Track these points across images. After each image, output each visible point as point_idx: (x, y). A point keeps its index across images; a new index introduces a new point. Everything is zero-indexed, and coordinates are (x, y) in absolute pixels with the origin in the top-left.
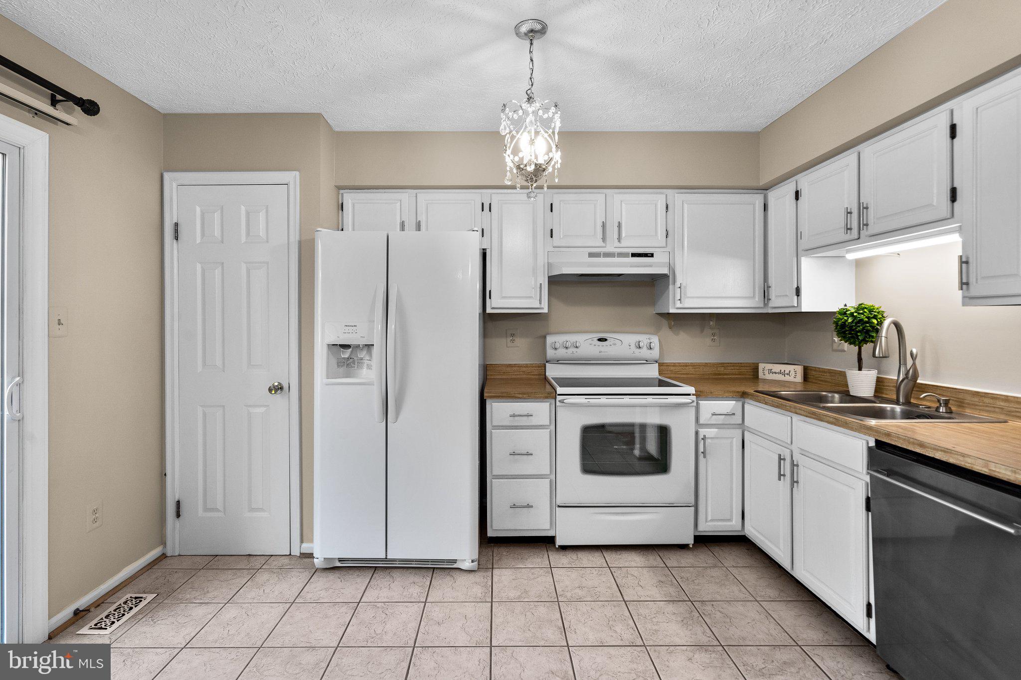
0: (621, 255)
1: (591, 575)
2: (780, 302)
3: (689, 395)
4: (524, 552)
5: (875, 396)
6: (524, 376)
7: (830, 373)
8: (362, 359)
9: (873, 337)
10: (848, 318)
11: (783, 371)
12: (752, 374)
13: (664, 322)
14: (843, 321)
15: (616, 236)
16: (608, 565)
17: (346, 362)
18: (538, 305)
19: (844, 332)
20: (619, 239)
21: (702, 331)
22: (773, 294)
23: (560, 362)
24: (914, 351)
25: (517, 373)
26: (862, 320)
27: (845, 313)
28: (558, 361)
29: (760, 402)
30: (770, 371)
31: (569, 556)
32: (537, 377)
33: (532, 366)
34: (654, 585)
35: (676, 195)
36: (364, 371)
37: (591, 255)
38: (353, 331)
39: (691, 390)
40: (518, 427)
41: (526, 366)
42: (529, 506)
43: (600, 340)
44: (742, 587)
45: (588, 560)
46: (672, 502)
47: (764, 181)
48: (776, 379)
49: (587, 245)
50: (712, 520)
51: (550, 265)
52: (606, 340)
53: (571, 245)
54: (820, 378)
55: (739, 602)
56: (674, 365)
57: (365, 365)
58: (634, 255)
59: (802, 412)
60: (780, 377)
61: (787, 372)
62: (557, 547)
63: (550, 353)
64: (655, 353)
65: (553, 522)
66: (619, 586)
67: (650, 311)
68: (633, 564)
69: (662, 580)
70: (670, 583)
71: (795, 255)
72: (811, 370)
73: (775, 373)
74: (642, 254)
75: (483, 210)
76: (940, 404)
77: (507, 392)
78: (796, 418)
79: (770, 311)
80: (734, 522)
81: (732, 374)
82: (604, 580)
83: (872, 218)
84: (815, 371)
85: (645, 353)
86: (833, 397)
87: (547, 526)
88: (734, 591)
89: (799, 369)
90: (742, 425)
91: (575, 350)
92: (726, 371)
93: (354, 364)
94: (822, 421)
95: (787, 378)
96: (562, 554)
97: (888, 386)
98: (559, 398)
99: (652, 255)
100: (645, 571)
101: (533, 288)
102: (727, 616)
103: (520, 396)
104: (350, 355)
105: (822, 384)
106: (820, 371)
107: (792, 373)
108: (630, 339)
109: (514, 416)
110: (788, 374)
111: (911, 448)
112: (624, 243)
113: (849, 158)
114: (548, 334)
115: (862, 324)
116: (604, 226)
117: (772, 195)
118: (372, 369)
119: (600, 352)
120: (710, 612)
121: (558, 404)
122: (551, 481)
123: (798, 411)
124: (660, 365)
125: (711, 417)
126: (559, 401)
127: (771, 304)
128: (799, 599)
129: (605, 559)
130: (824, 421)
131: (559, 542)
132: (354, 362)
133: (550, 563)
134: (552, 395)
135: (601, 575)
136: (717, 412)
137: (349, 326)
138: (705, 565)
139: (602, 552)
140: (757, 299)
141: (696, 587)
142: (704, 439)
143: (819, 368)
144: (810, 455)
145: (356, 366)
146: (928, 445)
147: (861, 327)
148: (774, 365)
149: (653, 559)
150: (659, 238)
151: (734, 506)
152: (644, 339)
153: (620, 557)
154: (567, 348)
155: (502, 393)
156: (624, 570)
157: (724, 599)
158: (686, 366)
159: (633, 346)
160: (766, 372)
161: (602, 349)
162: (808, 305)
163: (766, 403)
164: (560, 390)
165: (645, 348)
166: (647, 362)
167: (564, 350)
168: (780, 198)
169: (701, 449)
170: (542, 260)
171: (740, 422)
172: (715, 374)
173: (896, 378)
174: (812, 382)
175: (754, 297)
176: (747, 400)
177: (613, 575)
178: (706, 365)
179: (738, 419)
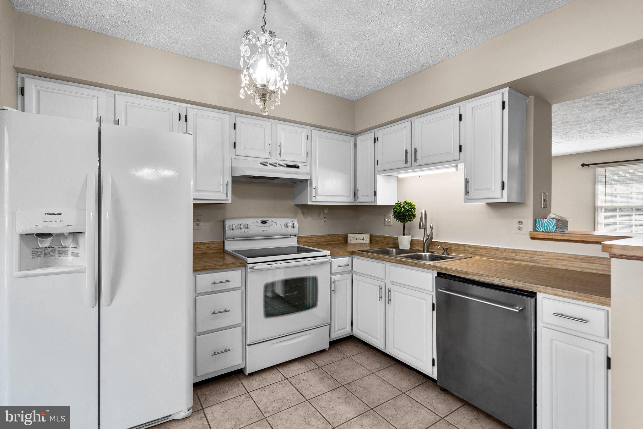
0: (281, 165)
1: (278, 389)
2: (364, 199)
3: (326, 256)
4: (223, 386)
5: (410, 249)
6: (208, 251)
7: (384, 238)
8: (65, 247)
9: (411, 218)
10: (402, 209)
11: (360, 238)
12: (343, 240)
13: (299, 210)
14: (399, 210)
15: (278, 152)
16: (285, 377)
17: (43, 251)
18: (225, 198)
19: (400, 216)
20: (280, 154)
21: (319, 216)
22: (359, 194)
23: (235, 239)
24: (431, 225)
25: (202, 249)
26: (408, 210)
27: (400, 206)
28: (233, 239)
29: (364, 257)
30: (354, 238)
31: (257, 379)
32: (218, 251)
33: (213, 243)
34: (319, 382)
35: (312, 130)
36: (69, 259)
37: (262, 164)
38: (56, 220)
39: (328, 253)
40: (217, 292)
41: (209, 243)
42: (226, 351)
43: (262, 222)
44: (362, 367)
45: (271, 378)
46: (319, 325)
47: (357, 130)
48: (356, 242)
49: (260, 156)
50: (338, 330)
51: (233, 169)
52: (266, 222)
53: (248, 155)
54: (378, 241)
55: (366, 377)
56: (305, 237)
57: (69, 253)
58: (288, 166)
59: (394, 261)
60: (359, 241)
61: (362, 238)
62: (247, 375)
63: (229, 233)
64: (296, 230)
65: (244, 358)
66: (299, 390)
67: (292, 203)
68: (300, 372)
69: (322, 377)
70: (326, 377)
71: (374, 173)
72: (373, 236)
73: (356, 239)
74: (293, 166)
75: (180, 120)
76: (444, 251)
77: (210, 265)
78: (388, 265)
79: (357, 204)
80: (348, 329)
81: (334, 241)
82: (288, 390)
83: (419, 157)
84: (376, 237)
85: (290, 230)
86: (392, 251)
87: (240, 362)
88: (359, 371)
89: (368, 236)
90: (352, 272)
91: (246, 230)
92: (332, 240)
93: (55, 253)
94: (406, 265)
95: (362, 242)
96: (251, 379)
97: (415, 243)
98: (249, 266)
99: (298, 167)
100: (309, 373)
101: (221, 185)
102: (365, 389)
103: (220, 267)
104: (51, 244)
105: (380, 244)
106: (378, 237)
107: (365, 239)
108: (281, 222)
109: (214, 283)
110: (363, 239)
111: (460, 275)
112: (282, 158)
113: (406, 124)
114: (227, 219)
115: (408, 212)
116: (270, 144)
117: (360, 139)
118: (78, 257)
119: (263, 231)
120: (355, 389)
121: (249, 270)
122: (242, 328)
123: (391, 260)
124: (298, 237)
125: (337, 268)
126: (250, 268)
127: (359, 200)
128: (390, 365)
129: (281, 373)
130: (408, 265)
131: (249, 371)
132: (54, 251)
133: (246, 389)
134: (244, 265)
135: (284, 386)
136: (341, 265)
137: (51, 214)
138: (338, 359)
139: (277, 369)
140: (351, 197)
141: (341, 375)
142: (334, 282)
143: (378, 235)
144: (397, 284)
145: (57, 255)
146: (470, 273)
147: (408, 213)
148: (356, 235)
149: (310, 364)
150: (303, 157)
151: (348, 320)
152: (290, 222)
153: (290, 369)
154: (240, 229)
155: (205, 266)
156: (296, 377)
157: (358, 378)
158: (311, 237)
159: (283, 227)
160: (352, 239)
161: (265, 229)
162: (381, 201)
163: (369, 257)
164: (249, 260)
165: (290, 227)
166: (291, 236)
167: (239, 231)
168: (365, 141)
169: (333, 289)
170: (228, 165)
171: (350, 269)
172: (326, 242)
173: (423, 239)
174: (374, 243)
175: (350, 196)
176: (354, 256)
177: (291, 384)
178: (322, 236)
179: (349, 268)
